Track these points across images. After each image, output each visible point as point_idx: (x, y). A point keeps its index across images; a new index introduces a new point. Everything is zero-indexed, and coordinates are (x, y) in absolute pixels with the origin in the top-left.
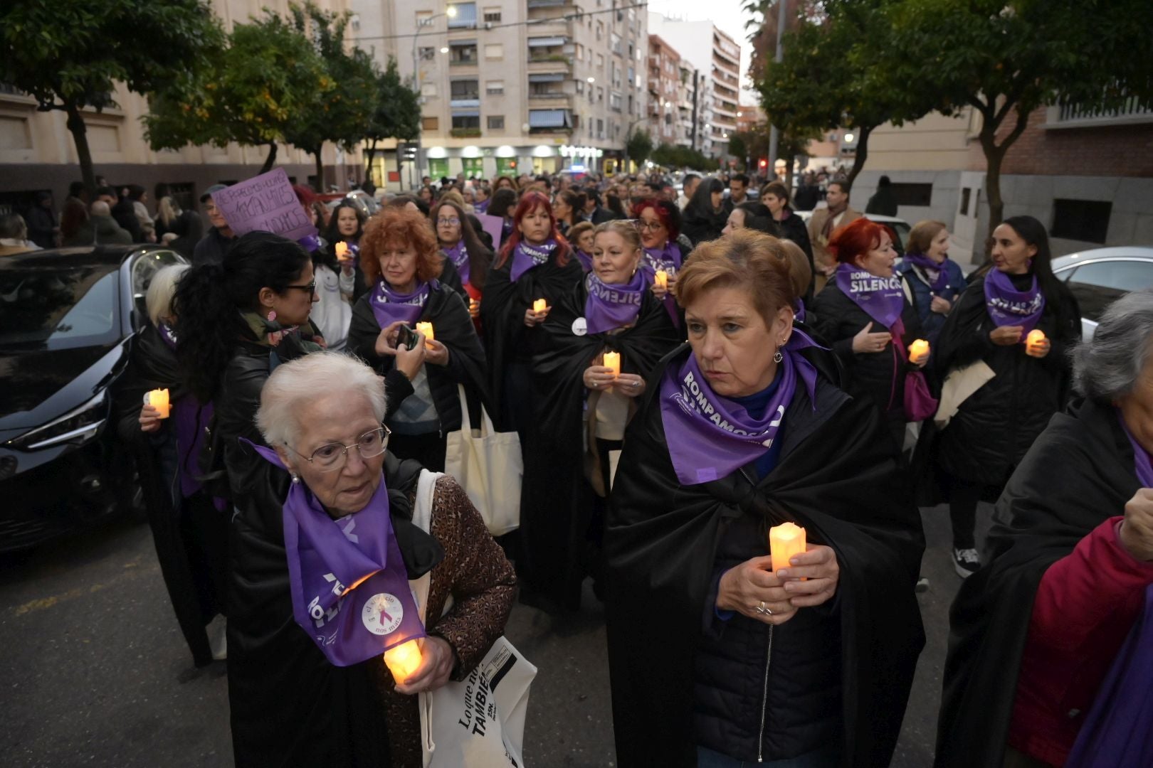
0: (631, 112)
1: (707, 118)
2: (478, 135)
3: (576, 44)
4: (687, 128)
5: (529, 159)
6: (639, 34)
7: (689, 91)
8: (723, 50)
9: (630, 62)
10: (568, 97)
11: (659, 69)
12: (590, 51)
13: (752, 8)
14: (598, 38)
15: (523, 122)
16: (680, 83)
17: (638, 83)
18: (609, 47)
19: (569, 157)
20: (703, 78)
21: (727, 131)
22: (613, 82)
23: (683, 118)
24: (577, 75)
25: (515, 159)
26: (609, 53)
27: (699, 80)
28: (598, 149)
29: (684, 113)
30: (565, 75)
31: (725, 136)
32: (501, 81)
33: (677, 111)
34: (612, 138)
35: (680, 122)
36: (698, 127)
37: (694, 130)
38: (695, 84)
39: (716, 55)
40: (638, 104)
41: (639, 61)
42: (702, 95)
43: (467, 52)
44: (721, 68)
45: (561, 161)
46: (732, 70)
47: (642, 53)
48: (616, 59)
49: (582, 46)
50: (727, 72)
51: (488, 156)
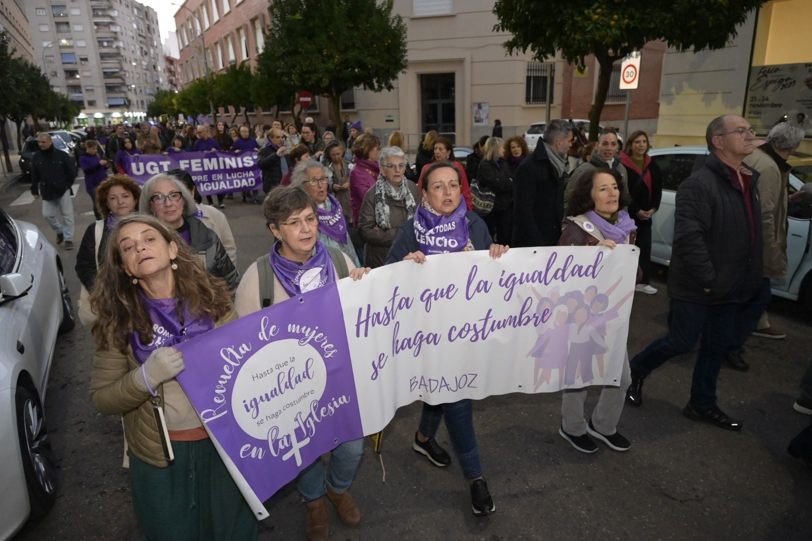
2: (84, 108)
3: (125, 71)
5: (110, 118)
10: (125, 92)
11: (174, 72)
15: (105, 103)
17: (161, 81)
18: (142, 69)
19: (129, 117)
22: (146, 83)
24: (127, 83)
25: (103, 119)
28: (143, 112)
30: (121, 83)
32: (92, 86)
41: (160, 72)
43: (73, 73)
45: (125, 119)
47: (161, 66)
48: (147, 72)
49: (128, 71)
51: (90, 118)
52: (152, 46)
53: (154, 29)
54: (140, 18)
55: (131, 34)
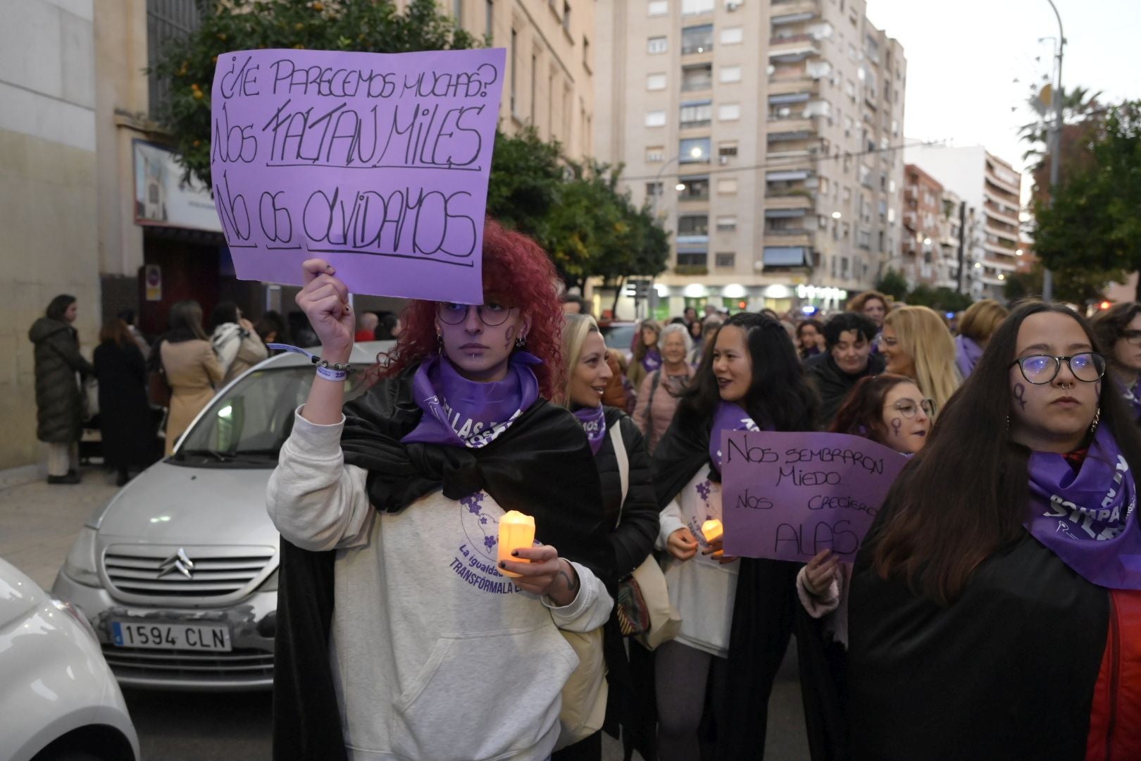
0: (881, 250)
1: (977, 256)
2: (704, 272)
3: (820, 178)
4: (951, 268)
5: (761, 300)
6: (893, 165)
7: (954, 226)
8: (999, 179)
9: (882, 195)
10: (809, 234)
11: (916, 202)
12: (836, 184)
13: (1032, 138)
14: (846, 170)
15: (756, 259)
16: (943, 217)
17: (891, 216)
18: (858, 179)
19: (807, 299)
20: (972, 210)
21: (1003, 272)
22: (861, 216)
23: (946, 256)
24: (821, 210)
25: (745, 299)
26: (858, 185)
27: (967, 212)
28: (840, 289)
29: (947, 251)
30: (806, 210)
31: (1001, 277)
32: (733, 216)
33: (939, 248)
34: (858, 278)
35: (942, 261)
36: (965, 266)
37: (960, 270)
38: (962, 217)
39: (989, 185)
40: (891, 240)
41: (893, 194)
42: (971, 230)
43: (698, 186)
44: (995, 198)
45: (798, 301)
46: (1010, 201)
47: (896, 184)
48: (866, 192)
49: (827, 180)
50: (1003, 203)
51: (713, 296)
52: (887, 131)
53: (896, 93)
54: (874, 64)
55: (849, 90)
